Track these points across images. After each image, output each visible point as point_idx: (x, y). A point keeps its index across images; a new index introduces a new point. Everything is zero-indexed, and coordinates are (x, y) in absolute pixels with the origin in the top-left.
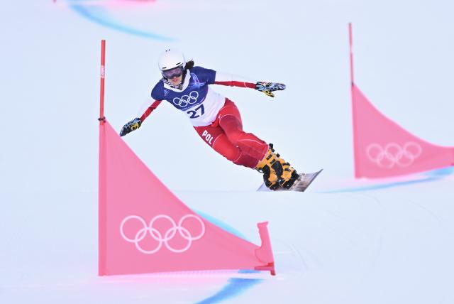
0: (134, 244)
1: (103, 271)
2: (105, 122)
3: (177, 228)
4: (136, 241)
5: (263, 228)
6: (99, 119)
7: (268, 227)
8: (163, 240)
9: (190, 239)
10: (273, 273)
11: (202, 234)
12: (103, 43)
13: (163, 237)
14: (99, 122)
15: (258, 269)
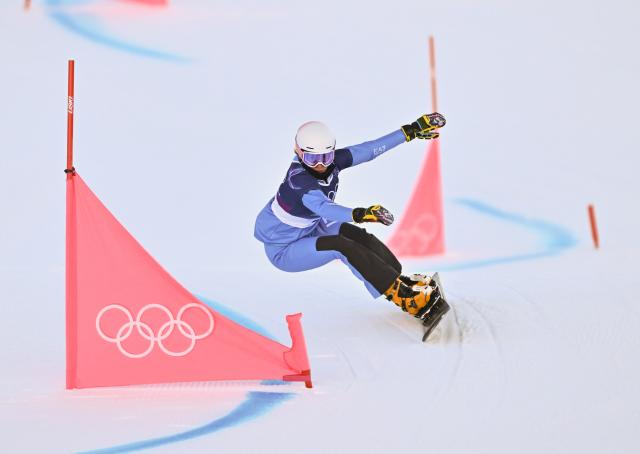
0: (115, 344)
1: (72, 382)
2: (74, 174)
3: (175, 322)
4: (118, 340)
5: (293, 322)
6: (66, 171)
7: (302, 320)
8: (156, 339)
9: (193, 337)
10: (309, 385)
11: (211, 330)
12: (72, 64)
13: (155, 335)
14: (65, 175)
15: (287, 379)
